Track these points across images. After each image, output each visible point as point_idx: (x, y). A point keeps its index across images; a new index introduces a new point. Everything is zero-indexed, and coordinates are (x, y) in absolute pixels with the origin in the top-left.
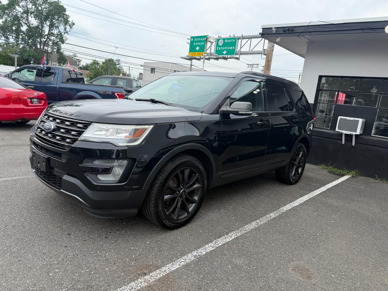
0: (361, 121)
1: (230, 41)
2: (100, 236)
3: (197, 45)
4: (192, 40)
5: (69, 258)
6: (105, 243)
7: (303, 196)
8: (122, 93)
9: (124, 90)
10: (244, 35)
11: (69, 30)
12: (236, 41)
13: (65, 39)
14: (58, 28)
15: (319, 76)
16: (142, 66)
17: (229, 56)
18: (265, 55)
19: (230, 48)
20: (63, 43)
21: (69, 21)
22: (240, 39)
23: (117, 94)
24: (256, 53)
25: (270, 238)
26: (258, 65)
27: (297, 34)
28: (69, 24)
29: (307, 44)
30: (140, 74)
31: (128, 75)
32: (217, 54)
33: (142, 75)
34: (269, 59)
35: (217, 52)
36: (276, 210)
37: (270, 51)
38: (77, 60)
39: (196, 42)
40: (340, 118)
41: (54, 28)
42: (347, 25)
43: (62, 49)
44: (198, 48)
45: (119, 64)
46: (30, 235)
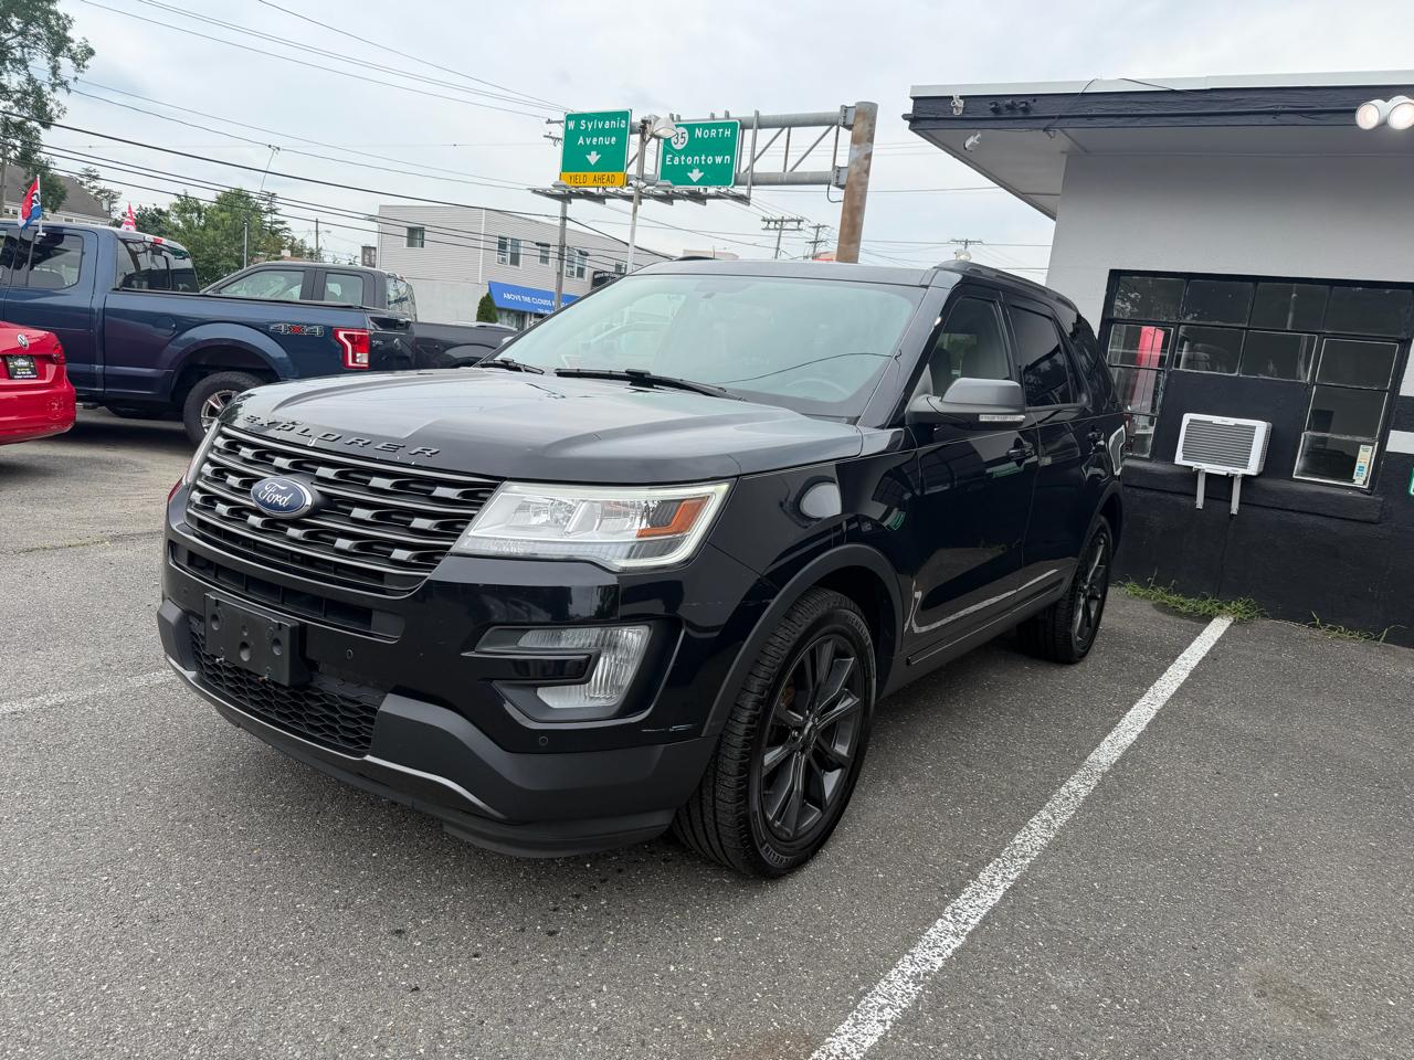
0: (1261, 428)
1: (713, 133)
2: (523, 930)
3: (592, 147)
4: (571, 125)
5: (453, 1037)
6: (557, 956)
7: (1131, 705)
8: (364, 330)
9: (371, 318)
10: (761, 114)
11: (74, 74)
12: (734, 134)
13: (56, 112)
14: (26, 67)
15: (1111, 271)
16: (371, 218)
17: (712, 190)
18: (842, 187)
19: (714, 160)
20: (46, 125)
21: (73, 41)
22: (751, 127)
23: (346, 336)
24: (807, 178)
25: (1118, 875)
26: (799, 222)
27: (1045, 123)
28: (69, 50)
29: (1065, 156)
30: (367, 249)
31: (311, 254)
32: (668, 182)
33: (373, 253)
34: (857, 204)
35: (668, 172)
36: (1077, 766)
37: (858, 173)
38: (101, 191)
39: (586, 134)
40: (1191, 420)
41: (7, 63)
42: (1222, 96)
43: (45, 149)
44: (593, 158)
45: (273, 211)
46: (244, 950)
